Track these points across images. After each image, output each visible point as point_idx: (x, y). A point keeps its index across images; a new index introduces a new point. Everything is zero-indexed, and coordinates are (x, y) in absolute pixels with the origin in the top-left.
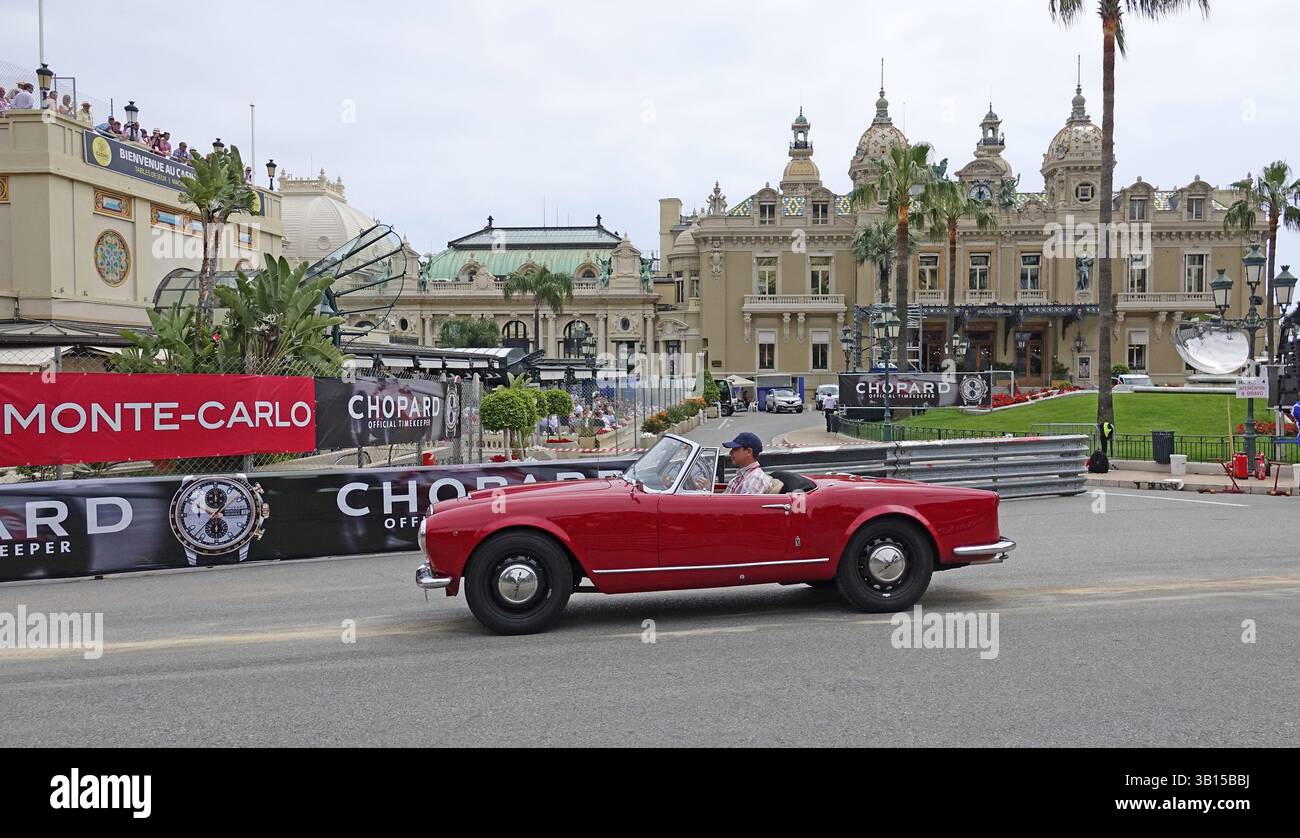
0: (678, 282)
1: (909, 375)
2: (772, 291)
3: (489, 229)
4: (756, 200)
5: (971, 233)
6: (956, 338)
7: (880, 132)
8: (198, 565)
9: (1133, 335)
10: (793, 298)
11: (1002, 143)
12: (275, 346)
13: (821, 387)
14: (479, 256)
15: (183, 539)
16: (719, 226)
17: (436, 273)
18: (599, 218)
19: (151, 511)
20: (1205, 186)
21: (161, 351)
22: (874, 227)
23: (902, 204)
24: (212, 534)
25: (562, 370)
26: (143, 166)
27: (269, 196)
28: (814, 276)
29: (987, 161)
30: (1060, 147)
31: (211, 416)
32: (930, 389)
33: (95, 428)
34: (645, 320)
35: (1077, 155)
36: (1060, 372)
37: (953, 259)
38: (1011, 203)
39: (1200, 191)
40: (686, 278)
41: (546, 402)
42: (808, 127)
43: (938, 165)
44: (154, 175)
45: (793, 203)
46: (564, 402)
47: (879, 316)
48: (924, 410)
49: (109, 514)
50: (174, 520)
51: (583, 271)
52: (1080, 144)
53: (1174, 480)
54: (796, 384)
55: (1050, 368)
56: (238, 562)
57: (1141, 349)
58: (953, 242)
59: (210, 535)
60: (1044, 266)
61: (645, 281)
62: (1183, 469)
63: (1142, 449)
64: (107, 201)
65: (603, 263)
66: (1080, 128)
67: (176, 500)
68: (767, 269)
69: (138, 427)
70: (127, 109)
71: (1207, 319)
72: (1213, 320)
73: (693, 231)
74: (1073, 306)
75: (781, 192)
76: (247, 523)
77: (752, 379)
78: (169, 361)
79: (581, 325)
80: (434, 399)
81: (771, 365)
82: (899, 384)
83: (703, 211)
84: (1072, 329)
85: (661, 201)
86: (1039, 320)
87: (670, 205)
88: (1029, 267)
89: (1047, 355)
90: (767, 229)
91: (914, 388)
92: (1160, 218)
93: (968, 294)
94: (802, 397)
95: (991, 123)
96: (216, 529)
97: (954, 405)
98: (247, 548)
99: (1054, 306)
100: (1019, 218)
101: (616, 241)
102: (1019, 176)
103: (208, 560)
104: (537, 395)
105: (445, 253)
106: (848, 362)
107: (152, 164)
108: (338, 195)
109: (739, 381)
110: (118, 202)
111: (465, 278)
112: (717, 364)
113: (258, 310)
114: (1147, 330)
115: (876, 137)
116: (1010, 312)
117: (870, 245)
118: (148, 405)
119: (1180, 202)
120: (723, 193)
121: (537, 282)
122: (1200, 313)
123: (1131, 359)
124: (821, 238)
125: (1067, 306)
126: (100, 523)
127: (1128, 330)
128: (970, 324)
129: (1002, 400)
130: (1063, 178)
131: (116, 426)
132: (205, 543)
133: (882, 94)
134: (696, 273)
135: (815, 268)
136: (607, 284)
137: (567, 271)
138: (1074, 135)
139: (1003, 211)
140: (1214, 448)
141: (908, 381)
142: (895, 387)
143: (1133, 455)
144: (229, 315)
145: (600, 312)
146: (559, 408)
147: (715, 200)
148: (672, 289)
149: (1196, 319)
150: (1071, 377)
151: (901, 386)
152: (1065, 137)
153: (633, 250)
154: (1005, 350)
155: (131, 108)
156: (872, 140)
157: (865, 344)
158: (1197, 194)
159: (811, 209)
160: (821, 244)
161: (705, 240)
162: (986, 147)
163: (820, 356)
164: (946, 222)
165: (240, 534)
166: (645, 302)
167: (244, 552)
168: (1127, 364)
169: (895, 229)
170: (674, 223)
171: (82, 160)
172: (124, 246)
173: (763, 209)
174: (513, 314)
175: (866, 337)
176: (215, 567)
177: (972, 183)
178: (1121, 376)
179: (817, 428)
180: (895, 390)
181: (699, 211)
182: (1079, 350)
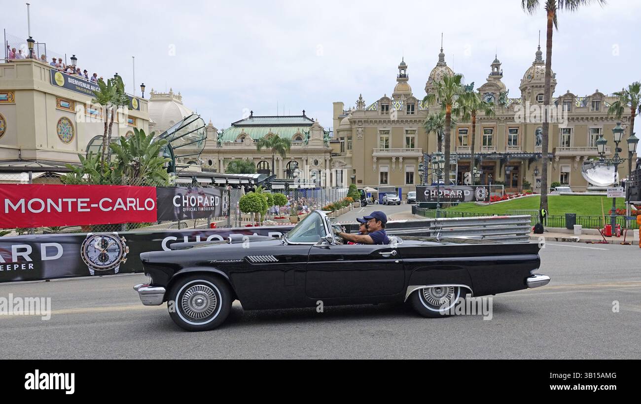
0: (342, 142)
1: (450, 187)
2: (387, 147)
3: (251, 117)
4: (380, 103)
5: (484, 118)
6: (475, 169)
7: (440, 69)
8: (95, 275)
9: (563, 168)
10: (397, 150)
11: (501, 74)
12: (139, 172)
13: (410, 192)
14: (246, 130)
15: (87, 263)
16: (362, 115)
17: (225, 138)
18: (304, 111)
19: (72, 249)
20: (601, 95)
21: (85, 174)
22: (435, 115)
23: (448, 104)
24: (102, 260)
25: (283, 184)
26: (80, 86)
27: (142, 101)
28: (408, 139)
29: (493, 83)
30: (529, 76)
31: (106, 205)
32: (460, 194)
33: (49, 211)
34: (326, 160)
35: (537, 80)
36: (527, 186)
37: (474, 131)
38: (504, 103)
39: (598, 98)
40: (346, 140)
41: (273, 199)
42: (406, 67)
43: (469, 85)
44: (85, 91)
45: (398, 104)
46: (282, 199)
47: (435, 158)
48: (457, 204)
49: (52, 251)
50: (83, 254)
51: (296, 137)
52: (539, 74)
53: (575, 237)
54: (398, 191)
55: (522, 183)
56: (114, 274)
57: (567, 175)
58: (474, 123)
59: (100, 261)
60: (520, 134)
61: (326, 142)
62: (580, 232)
63: (560, 222)
64: (62, 103)
65: (306, 133)
66: (539, 67)
67: (84, 244)
68: (385, 136)
69: (70, 210)
70: (72, 58)
71: (598, 159)
72: (600, 160)
73: (349, 117)
74: (534, 153)
75: (393, 99)
76: (118, 255)
77: (376, 189)
78: (89, 179)
79: (294, 163)
80: (216, 197)
81: (386, 182)
82: (445, 191)
83: (354, 108)
84: (533, 165)
85: (334, 103)
86: (515, 160)
87: (338, 105)
88: (513, 135)
89: (520, 177)
90: (385, 116)
91: (452, 193)
92: (579, 111)
93: (482, 148)
94: (400, 197)
95: (496, 64)
96: (104, 258)
97: (472, 201)
98: (118, 267)
99: (524, 153)
100: (508, 111)
101: (312, 123)
102: (508, 90)
103: (100, 273)
104: (268, 196)
105: (230, 129)
106: (421, 180)
107: (84, 85)
108: (179, 101)
109: (369, 190)
110: (68, 103)
111: (239, 141)
112: (360, 182)
113: (131, 155)
114: (570, 165)
115: (438, 72)
116: (503, 156)
117: (433, 124)
118: (75, 200)
119: (588, 103)
120: (363, 99)
121: (274, 142)
122: (594, 157)
123: (562, 179)
124: (411, 121)
125: (530, 153)
126: (48, 255)
127: (560, 165)
128: (483, 162)
129: (496, 199)
130: (530, 91)
131: (60, 210)
132: (98, 265)
133: (442, 50)
134: (350, 138)
135: (408, 136)
136: (308, 143)
137: (288, 137)
138: (536, 70)
139: (500, 108)
140: (596, 222)
141: (449, 190)
142: (443, 193)
143: (556, 225)
144: (117, 157)
145: (304, 157)
146: (280, 202)
147: (359, 102)
148: (339, 146)
149: (592, 160)
150: (532, 188)
151: (446, 192)
152: (532, 71)
153: (320, 127)
154: (500, 175)
155: (73, 58)
156: (437, 73)
157: (429, 172)
158: (597, 99)
159: (406, 107)
160: (411, 124)
161: (355, 122)
162: (493, 76)
163: (410, 177)
164: (470, 113)
165: (115, 260)
166: (326, 152)
167: (117, 269)
168: (560, 182)
169: (445, 116)
170: (340, 114)
171: (49, 83)
172: (71, 124)
173: (383, 107)
174: (262, 158)
175: (430, 169)
176: (103, 276)
177: (485, 94)
178: (556, 187)
179: (407, 212)
180: (443, 194)
181: (352, 108)
182: (536, 175)
